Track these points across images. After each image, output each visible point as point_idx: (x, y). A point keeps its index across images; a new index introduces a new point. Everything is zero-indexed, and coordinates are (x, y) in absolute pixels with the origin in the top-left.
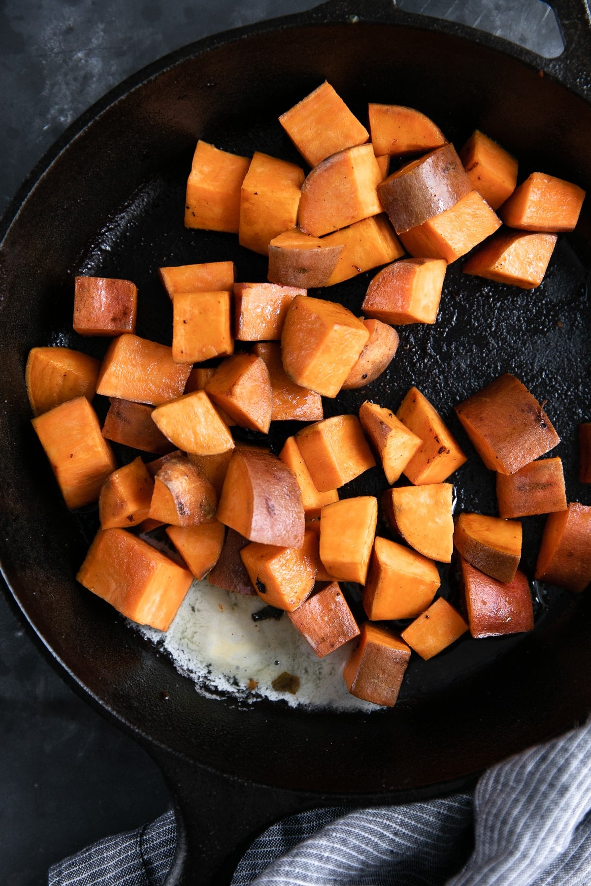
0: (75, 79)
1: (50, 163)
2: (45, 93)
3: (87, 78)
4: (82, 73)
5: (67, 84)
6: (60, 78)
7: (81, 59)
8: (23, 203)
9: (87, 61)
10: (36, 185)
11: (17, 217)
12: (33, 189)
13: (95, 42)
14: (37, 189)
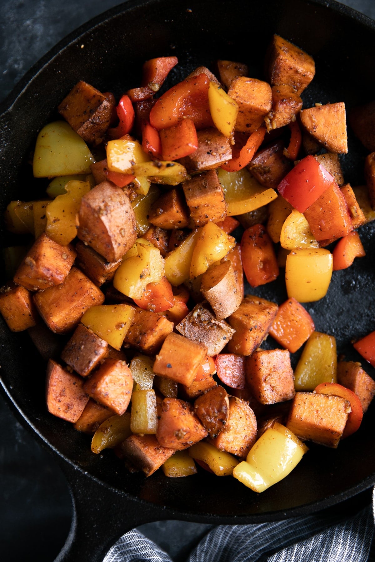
0: (25, 39)
1: (52, 58)
2: (4, 49)
3: (33, 38)
4: (30, 35)
5: (20, 42)
6: (14, 38)
7: (28, 26)
8: (30, 82)
9: (33, 27)
10: (40, 71)
11: (24, 91)
12: (38, 74)
13: (38, 14)
14: (40, 74)
